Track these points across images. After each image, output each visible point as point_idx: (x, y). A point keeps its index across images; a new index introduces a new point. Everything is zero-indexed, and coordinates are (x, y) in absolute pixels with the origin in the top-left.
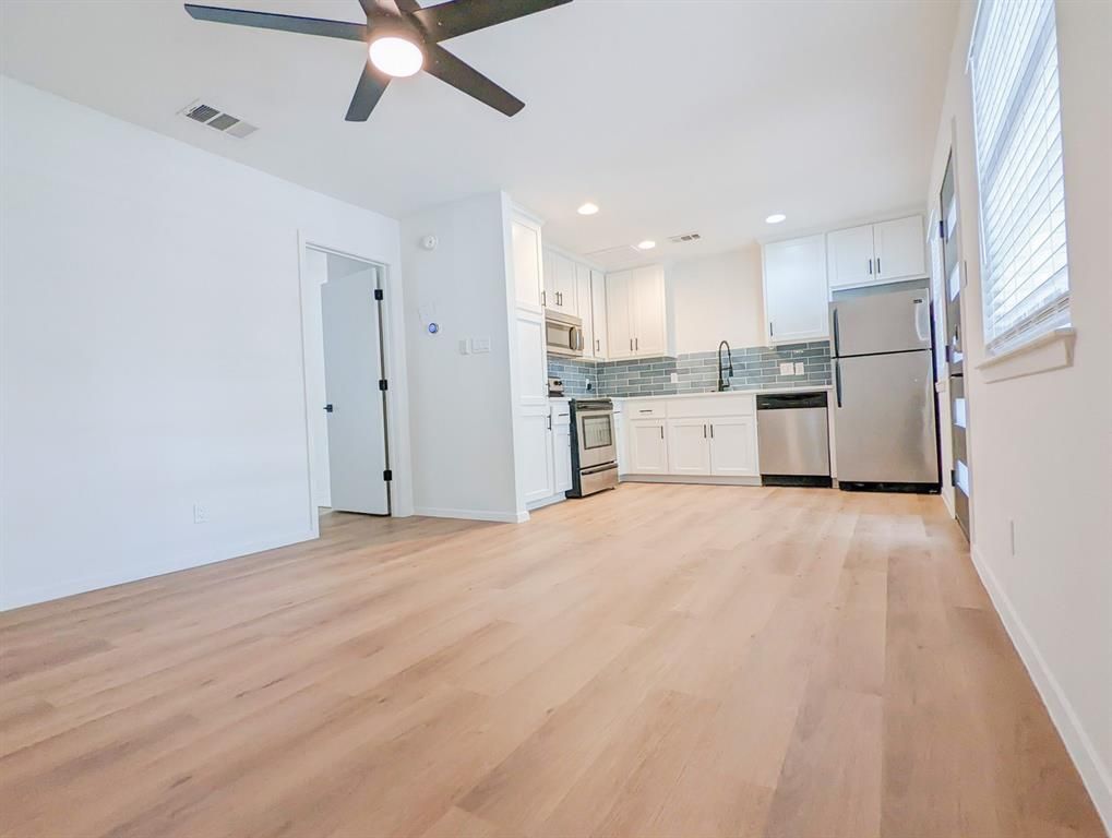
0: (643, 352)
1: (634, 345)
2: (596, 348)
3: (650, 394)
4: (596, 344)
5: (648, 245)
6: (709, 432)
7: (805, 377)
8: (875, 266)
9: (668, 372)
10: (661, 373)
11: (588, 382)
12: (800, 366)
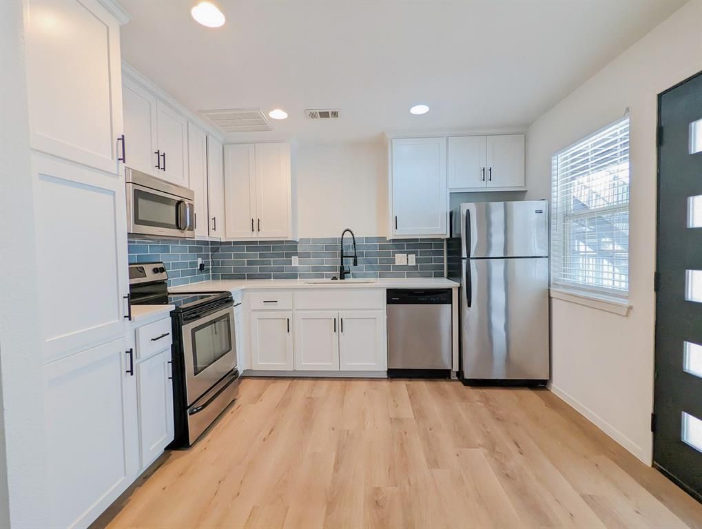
0: (266, 234)
1: (256, 225)
2: (212, 226)
3: (268, 277)
4: (212, 222)
5: (278, 114)
6: (338, 325)
7: (415, 268)
8: (487, 174)
9: (289, 256)
10: (281, 256)
11: (200, 261)
12: (412, 258)
